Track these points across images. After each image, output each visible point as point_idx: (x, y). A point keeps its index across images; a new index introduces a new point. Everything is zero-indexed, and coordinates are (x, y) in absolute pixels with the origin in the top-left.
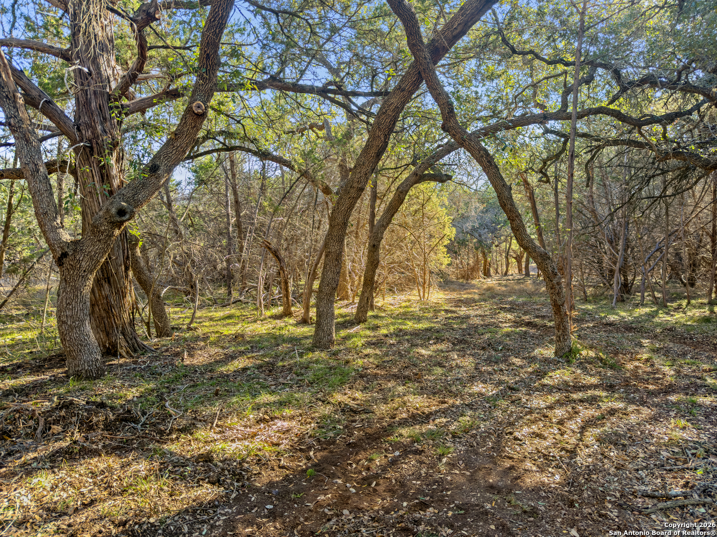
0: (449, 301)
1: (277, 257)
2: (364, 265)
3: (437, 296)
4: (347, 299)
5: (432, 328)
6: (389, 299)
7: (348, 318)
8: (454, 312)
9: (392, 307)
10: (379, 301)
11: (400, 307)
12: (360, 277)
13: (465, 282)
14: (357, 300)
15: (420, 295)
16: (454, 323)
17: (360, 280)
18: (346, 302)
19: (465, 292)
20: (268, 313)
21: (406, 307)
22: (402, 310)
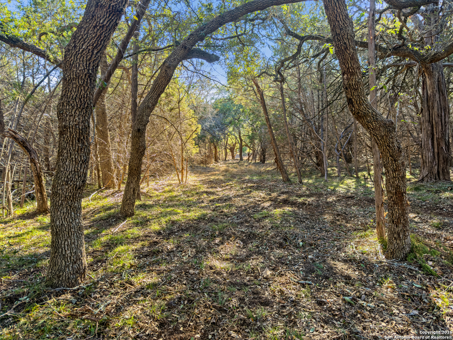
0: (204, 182)
1: (26, 148)
2: (128, 155)
3: (192, 179)
4: (114, 188)
5: (205, 215)
6: (152, 184)
7: (113, 211)
8: (213, 193)
9: (157, 193)
10: (144, 187)
11: (165, 192)
12: (125, 166)
13: (205, 166)
14: (123, 187)
15: (179, 180)
16: (223, 207)
17: (125, 169)
18: (112, 190)
19: (210, 174)
20: (19, 212)
21: (170, 191)
22: (167, 195)
